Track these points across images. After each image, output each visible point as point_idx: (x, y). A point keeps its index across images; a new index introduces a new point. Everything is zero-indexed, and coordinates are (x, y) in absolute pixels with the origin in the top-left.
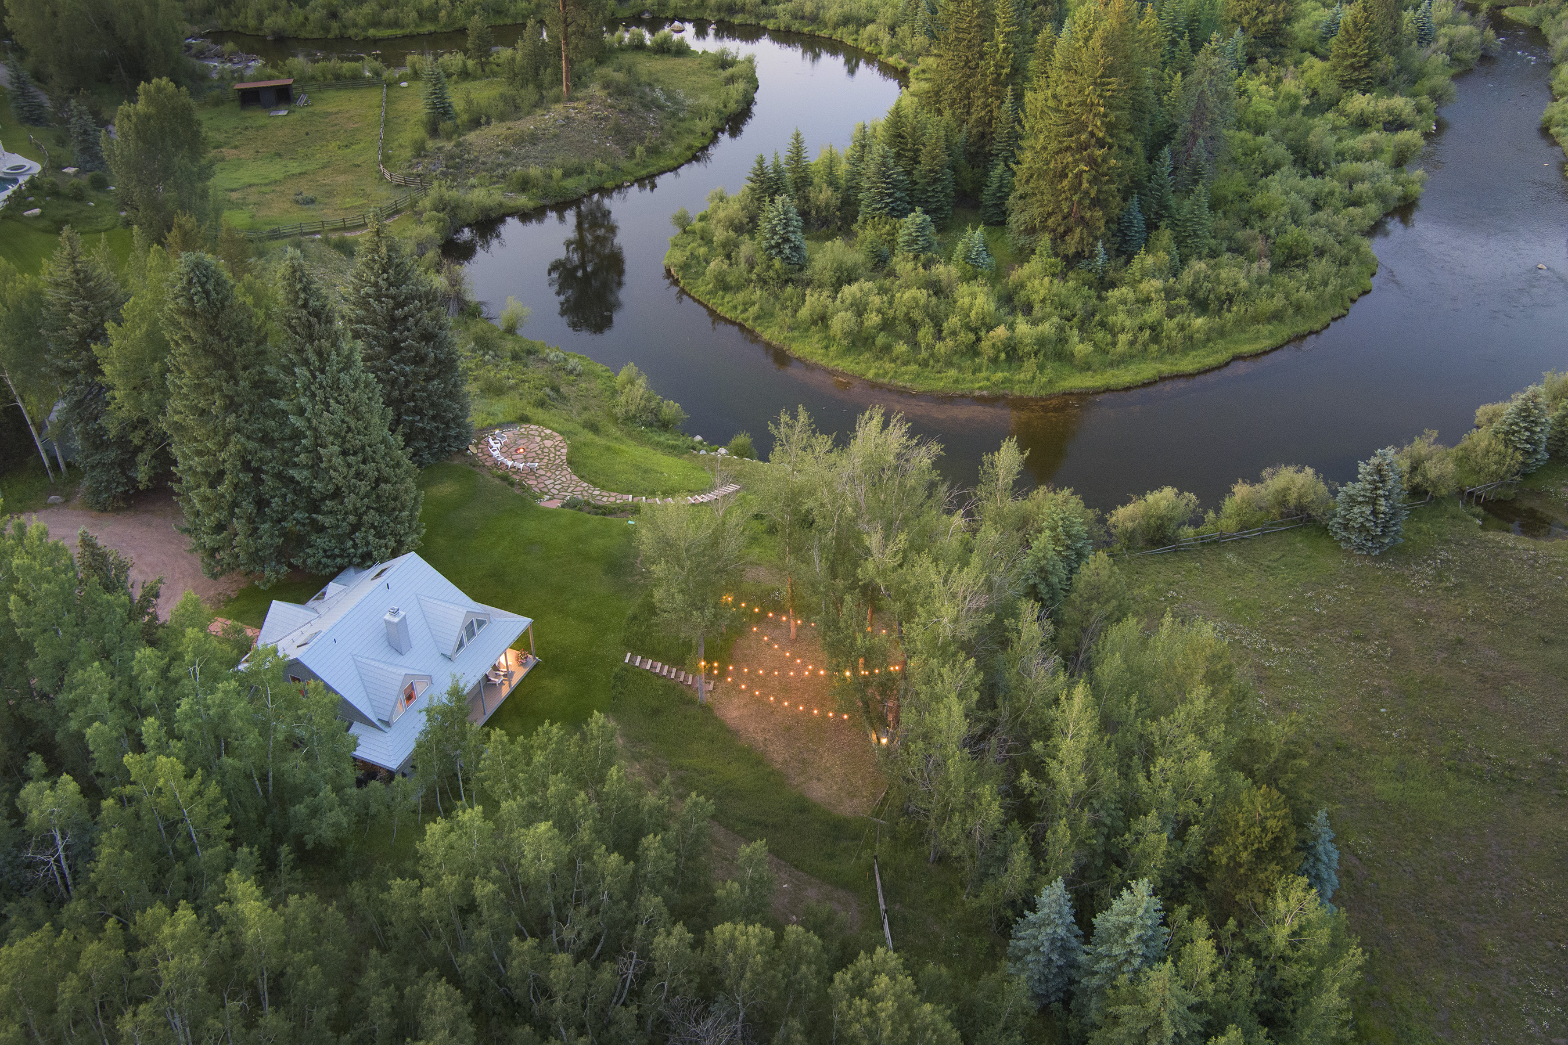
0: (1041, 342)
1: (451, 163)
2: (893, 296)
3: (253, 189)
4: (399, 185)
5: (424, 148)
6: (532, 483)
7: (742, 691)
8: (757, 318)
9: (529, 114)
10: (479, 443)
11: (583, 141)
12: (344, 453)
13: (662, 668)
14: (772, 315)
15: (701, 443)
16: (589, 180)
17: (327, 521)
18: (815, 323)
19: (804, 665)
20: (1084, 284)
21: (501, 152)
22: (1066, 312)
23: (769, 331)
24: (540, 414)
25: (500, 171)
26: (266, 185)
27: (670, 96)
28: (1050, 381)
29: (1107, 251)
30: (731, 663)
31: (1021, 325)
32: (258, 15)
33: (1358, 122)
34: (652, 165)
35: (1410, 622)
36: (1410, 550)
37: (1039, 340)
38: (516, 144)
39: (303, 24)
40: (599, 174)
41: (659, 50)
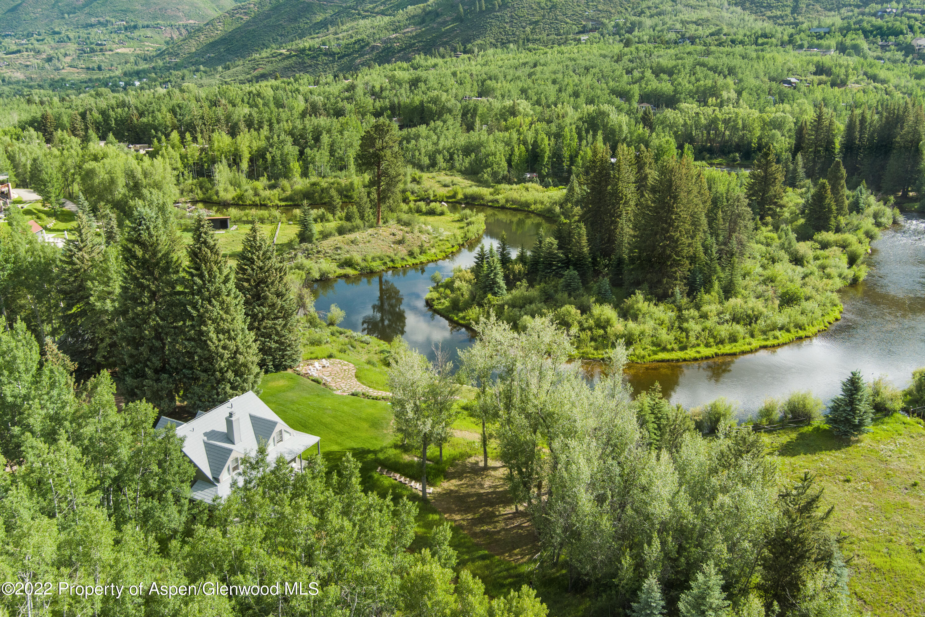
5: (296, 246)
6: (332, 384)
9: (356, 232)
10: (304, 366)
11: (385, 245)
12: (218, 332)
13: (400, 477)
16: (387, 263)
20: (669, 309)
21: (338, 248)
24: (343, 356)
25: (337, 257)
27: (436, 230)
29: (681, 292)
31: (631, 325)
32: (217, 193)
33: (825, 246)
34: (423, 258)
35: (883, 474)
36: (879, 438)
37: (642, 333)
38: (348, 244)
39: (241, 197)
40: (393, 261)
41: (432, 213)
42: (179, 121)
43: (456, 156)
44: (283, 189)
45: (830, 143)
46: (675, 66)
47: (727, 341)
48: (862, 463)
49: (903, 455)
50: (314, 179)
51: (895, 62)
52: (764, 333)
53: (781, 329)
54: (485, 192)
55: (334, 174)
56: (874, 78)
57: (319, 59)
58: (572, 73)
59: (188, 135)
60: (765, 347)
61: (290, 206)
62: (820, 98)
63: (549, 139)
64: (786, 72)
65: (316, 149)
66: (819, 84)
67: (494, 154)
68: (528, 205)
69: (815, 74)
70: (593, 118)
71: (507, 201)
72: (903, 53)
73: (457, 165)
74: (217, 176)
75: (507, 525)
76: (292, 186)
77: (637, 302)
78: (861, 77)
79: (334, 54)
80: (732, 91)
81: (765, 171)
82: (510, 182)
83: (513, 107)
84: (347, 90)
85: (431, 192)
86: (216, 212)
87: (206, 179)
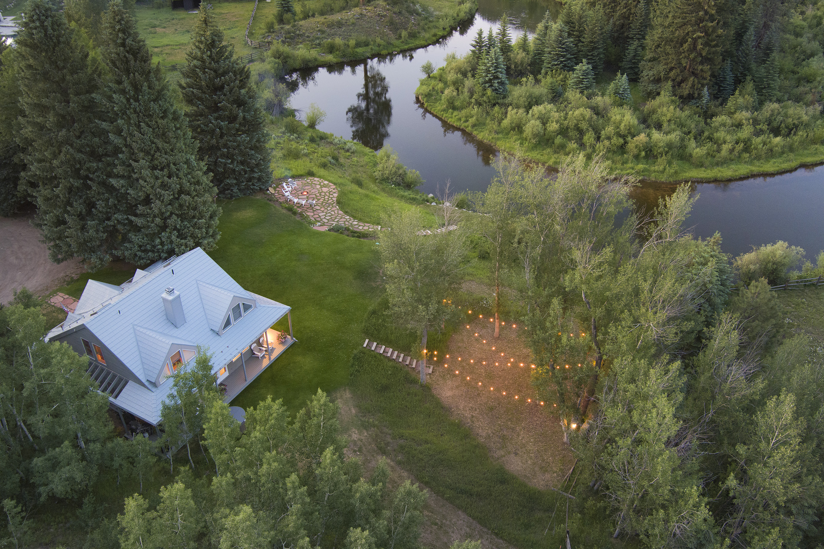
0: (670, 146)
1: (288, 36)
2: (567, 114)
3: (168, 47)
4: (256, 48)
5: (273, 28)
6: (310, 214)
7: (455, 376)
8: (474, 126)
9: (338, 12)
10: (277, 187)
11: (370, 28)
12: (154, 168)
13: (392, 353)
14: (484, 124)
15: (433, 198)
16: (372, 49)
17: (139, 221)
18: (513, 129)
19: (507, 359)
20: (695, 114)
21: (319, 31)
22: (685, 129)
23: (482, 134)
24: (322, 172)
25: (318, 41)
26: (176, 45)
27: (425, 9)
28: (676, 172)
29: (710, 94)
30: (447, 353)
31: (655, 134)
34: (412, 43)
40: (378, 46)
47: (763, 156)
52: (805, 146)
77: (661, 105)
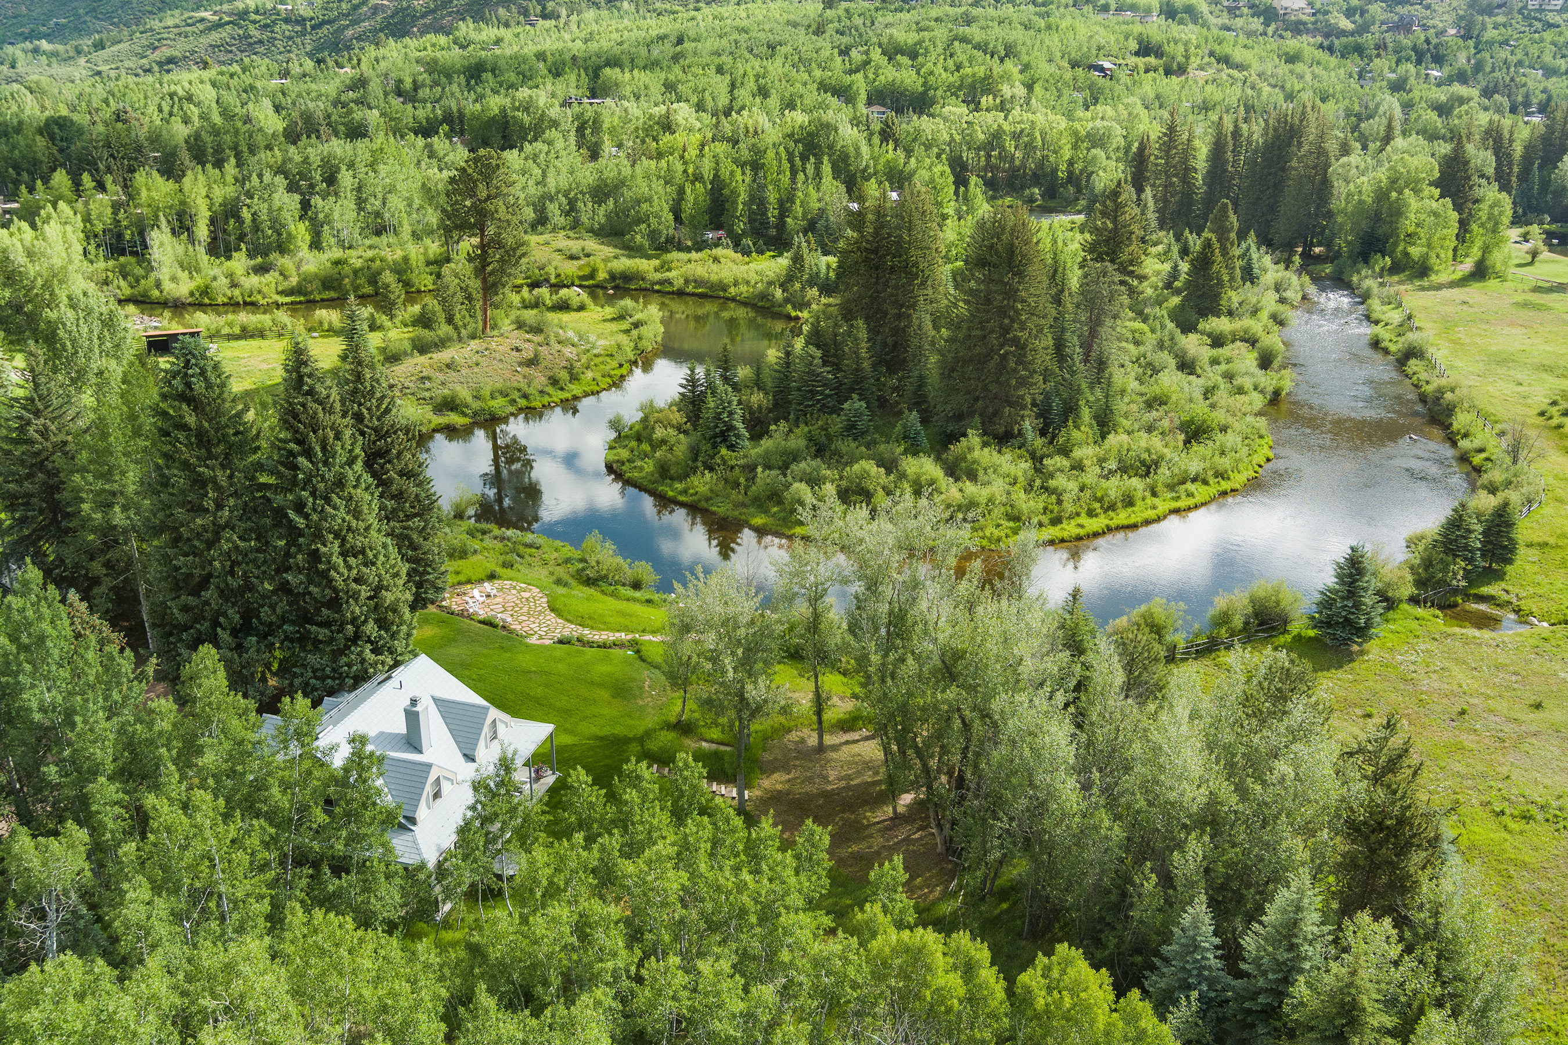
0: (993, 502)
2: (842, 471)
6: (516, 627)
9: (448, 348)
11: (506, 369)
12: (344, 554)
14: (723, 496)
16: (515, 402)
17: (321, 633)
18: (769, 498)
20: (1019, 458)
21: (425, 378)
22: (1010, 479)
24: (510, 572)
25: (426, 394)
27: (582, 338)
29: (1035, 429)
31: (970, 487)
32: (158, 284)
33: (1218, 341)
34: (576, 389)
35: (1414, 700)
36: (1390, 645)
37: (990, 500)
38: (441, 370)
39: (205, 291)
40: (525, 396)
41: (563, 306)
42: (61, 151)
43: (580, 204)
44: (281, 274)
45: (1188, 170)
46: (920, 43)
47: (1119, 505)
48: (1378, 687)
49: (1432, 668)
50: (337, 253)
51: (1250, 34)
52: (1171, 487)
53: (1194, 480)
54: (645, 266)
55: (368, 242)
56: (1225, 60)
57: (277, 29)
58: (748, 55)
59: (86, 178)
60: (1176, 511)
61: (300, 303)
62: (1151, 95)
63: (743, 173)
64: (1094, 52)
65: (332, 199)
66: (1147, 71)
67: (649, 200)
68: (724, 288)
69: (1137, 54)
70: (810, 134)
71: (687, 281)
72: (1262, 19)
73: (584, 219)
74: (156, 253)
75: (887, 841)
76: (298, 268)
77: (970, 449)
78: (1207, 59)
79: (304, 20)
80: (1017, 83)
81: (1115, 221)
82: (681, 248)
83: (667, 116)
84: (351, 88)
85: (552, 271)
86: (171, 319)
87: (132, 260)
